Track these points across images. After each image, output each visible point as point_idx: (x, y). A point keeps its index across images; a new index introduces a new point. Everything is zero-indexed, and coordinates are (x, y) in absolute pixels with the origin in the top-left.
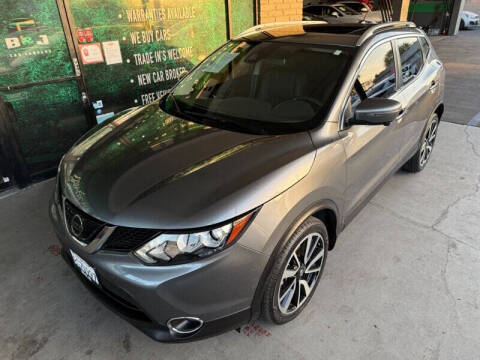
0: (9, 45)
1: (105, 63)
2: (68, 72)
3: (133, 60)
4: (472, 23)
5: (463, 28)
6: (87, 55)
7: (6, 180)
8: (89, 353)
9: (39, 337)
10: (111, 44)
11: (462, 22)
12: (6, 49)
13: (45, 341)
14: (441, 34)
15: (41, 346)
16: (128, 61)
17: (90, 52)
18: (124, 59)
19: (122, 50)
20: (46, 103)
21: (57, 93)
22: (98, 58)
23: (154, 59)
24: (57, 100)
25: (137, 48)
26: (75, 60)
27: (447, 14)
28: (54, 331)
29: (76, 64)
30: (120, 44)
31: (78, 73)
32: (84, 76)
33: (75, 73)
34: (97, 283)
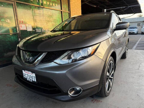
1: (27, 30)
2: (15, 31)
3: (35, 30)
6: (21, 27)
17: (22, 27)
18: (33, 30)
20: (7, 40)
21: (10, 38)
22: (25, 29)
23: (42, 31)
24: (10, 40)
25: (37, 27)
26: (17, 28)
29: (18, 29)
31: (18, 32)
32: (20, 33)
33: (17, 32)
34: (36, 81)
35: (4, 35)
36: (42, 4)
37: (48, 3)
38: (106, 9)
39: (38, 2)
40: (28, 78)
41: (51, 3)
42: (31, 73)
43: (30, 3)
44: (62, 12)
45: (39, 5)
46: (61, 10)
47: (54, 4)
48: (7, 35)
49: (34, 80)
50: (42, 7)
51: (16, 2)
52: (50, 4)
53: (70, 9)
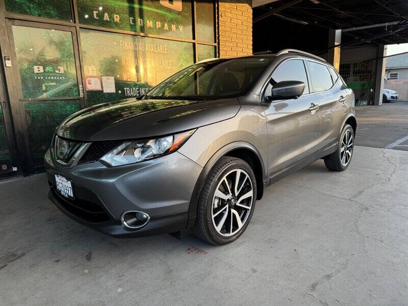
0: (36, 71)
1: (102, 91)
2: (75, 94)
3: (123, 91)
4: (392, 97)
5: (385, 100)
6: (90, 83)
7: (15, 169)
8: (58, 261)
9: (19, 253)
10: (108, 79)
11: (384, 96)
12: (33, 73)
13: (23, 254)
14: (369, 104)
15: (19, 257)
16: (120, 92)
17: (92, 82)
18: (117, 90)
19: (115, 83)
20: (56, 113)
21: (64, 108)
22: (98, 88)
23: (139, 93)
24: (64, 113)
25: (127, 84)
26: (81, 86)
27: (372, 90)
28: (32, 250)
29: (81, 89)
30: (115, 80)
31: (82, 95)
32: (86, 98)
33: (79, 95)
34: (72, 196)
35: (50, 102)
36: (142, 29)
37: (159, 24)
38: (342, 29)
39: (131, 23)
40: (63, 190)
41: (166, 25)
42: (66, 180)
43: (113, 28)
44: (194, 44)
45: (135, 31)
46: (194, 41)
47: (174, 27)
48: (57, 102)
49: (69, 194)
50: (142, 34)
51: (80, 28)
52: (164, 26)
53: (219, 37)
